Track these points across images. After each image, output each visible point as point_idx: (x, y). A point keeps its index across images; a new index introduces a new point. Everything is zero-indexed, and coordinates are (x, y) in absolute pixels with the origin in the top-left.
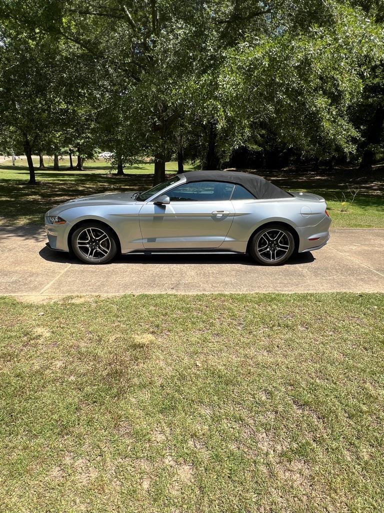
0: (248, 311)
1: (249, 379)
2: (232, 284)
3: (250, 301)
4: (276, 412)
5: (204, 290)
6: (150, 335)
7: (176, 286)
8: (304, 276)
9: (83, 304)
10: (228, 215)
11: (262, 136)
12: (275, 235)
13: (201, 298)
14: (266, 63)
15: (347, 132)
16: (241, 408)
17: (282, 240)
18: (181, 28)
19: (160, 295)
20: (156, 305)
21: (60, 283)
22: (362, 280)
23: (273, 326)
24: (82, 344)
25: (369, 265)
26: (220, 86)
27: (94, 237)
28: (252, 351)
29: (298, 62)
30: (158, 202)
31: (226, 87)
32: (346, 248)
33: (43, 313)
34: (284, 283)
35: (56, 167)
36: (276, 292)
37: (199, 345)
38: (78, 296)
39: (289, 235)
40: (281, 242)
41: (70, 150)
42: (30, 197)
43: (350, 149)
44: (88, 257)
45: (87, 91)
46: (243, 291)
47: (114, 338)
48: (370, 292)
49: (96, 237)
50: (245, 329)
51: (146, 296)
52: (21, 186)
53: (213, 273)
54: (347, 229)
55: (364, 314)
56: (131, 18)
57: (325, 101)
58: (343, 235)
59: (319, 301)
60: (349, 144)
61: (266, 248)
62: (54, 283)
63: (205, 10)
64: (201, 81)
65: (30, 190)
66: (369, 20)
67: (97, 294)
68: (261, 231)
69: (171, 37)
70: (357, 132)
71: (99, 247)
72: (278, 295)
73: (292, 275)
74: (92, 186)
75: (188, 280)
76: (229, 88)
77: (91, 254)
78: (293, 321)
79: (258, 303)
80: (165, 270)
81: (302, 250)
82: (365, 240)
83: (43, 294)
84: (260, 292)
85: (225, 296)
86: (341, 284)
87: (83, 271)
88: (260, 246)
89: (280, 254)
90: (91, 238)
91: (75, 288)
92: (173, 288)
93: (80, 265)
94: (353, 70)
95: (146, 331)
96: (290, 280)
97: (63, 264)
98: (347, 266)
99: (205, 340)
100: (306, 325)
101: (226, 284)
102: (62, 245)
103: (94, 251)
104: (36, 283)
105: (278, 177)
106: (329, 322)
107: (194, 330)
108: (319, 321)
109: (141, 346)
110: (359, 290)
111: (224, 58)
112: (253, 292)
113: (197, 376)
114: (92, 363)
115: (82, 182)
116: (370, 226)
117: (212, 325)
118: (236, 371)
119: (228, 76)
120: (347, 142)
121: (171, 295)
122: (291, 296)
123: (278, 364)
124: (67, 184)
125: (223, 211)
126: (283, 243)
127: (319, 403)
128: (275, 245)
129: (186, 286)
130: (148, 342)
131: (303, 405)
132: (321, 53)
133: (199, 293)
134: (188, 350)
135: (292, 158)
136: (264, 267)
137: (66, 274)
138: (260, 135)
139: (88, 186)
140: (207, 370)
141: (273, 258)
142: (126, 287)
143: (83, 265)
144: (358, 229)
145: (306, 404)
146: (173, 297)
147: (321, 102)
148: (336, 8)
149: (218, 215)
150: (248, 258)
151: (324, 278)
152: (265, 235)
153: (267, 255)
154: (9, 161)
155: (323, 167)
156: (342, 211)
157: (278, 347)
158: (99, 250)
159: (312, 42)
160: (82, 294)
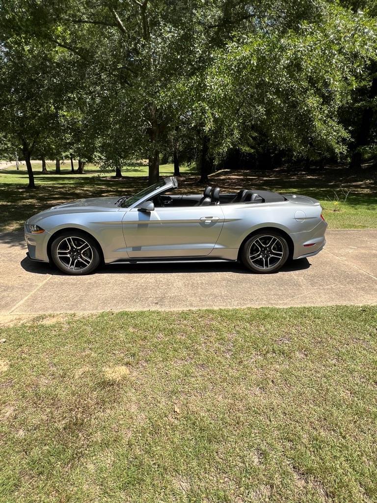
0: (238, 332)
1: (238, 431)
2: (221, 296)
3: (240, 319)
4: (272, 487)
5: (191, 305)
6: (124, 367)
7: (160, 301)
8: (299, 286)
9: (54, 326)
10: (217, 221)
11: (254, 138)
12: (268, 241)
13: (187, 316)
14: (254, 62)
15: (338, 133)
16: (226, 479)
17: (276, 246)
18: (170, 32)
19: (142, 312)
20: (135, 326)
21: (35, 299)
22: (363, 289)
23: (268, 352)
24: (43, 381)
25: (368, 271)
26: (208, 87)
27: (74, 246)
28: (241, 389)
29: (288, 60)
30: (142, 209)
31: (214, 88)
32: (342, 251)
33: (4, 340)
34: (278, 295)
35: (58, 171)
36: (270, 306)
37: (179, 380)
38: (50, 316)
39: (283, 241)
40: (274, 249)
41: (71, 154)
42: (26, 201)
43: (341, 149)
44: (68, 267)
45: (77, 95)
46: (233, 305)
47: (81, 371)
48: (373, 305)
49: (77, 246)
50: (234, 356)
51: (126, 314)
52: (21, 190)
53: (202, 283)
54: (342, 231)
55: (370, 335)
56: (122, 25)
57: (316, 100)
58: (338, 237)
59: (318, 318)
60: (340, 145)
61: (259, 255)
62: (28, 299)
63: (195, 15)
64: (189, 83)
65: (28, 194)
66: (362, 13)
67: (72, 312)
68: (253, 237)
69: (160, 40)
70: (347, 133)
71: (81, 257)
72: (272, 310)
73: (287, 284)
74: (89, 189)
75: (173, 293)
76: (217, 89)
77: (72, 264)
78: (290, 345)
79: (250, 322)
80: (151, 281)
81: (297, 256)
82: (362, 242)
83: (11, 314)
84: (253, 306)
85: (212, 312)
86: (340, 294)
87: (62, 284)
88: (252, 253)
89: (273, 261)
90: (72, 247)
91: (49, 305)
92: (157, 303)
93: (61, 276)
94: (345, 67)
95: (119, 362)
96: (285, 291)
97: (44, 275)
98: (345, 272)
99: (187, 374)
100: (305, 351)
101: (216, 297)
102: (42, 255)
103: (76, 261)
104: (9, 299)
105: (270, 177)
106: (331, 347)
107: (176, 360)
108: (319, 344)
109: (111, 384)
110: (361, 301)
111: (213, 59)
112: (245, 307)
113: (174, 428)
114: (48, 410)
115: (81, 185)
116: (364, 227)
117: (197, 352)
118: (222, 419)
119: (216, 77)
120: (338, 143)
121: (154, 312)
122: (286, 311)
123: (273, 409)
124: (65, 187)
125: (212, 217)
126: (277, 250)
127: (326, 470)
128: (268, 252)
129: (171, 300)
130: (120, 378)
131: (306, 474)
132: (312, 50)
133: (186, 309)
134: (166, 388)
135: (283, 159)
136: (257, 275)
137: (44, 288)
138: (252, 137)
139: (85, 189)
140: (187, 418)
141: (267, 265)
142: (105, 302)
143: (64, 276)
144: (353, 230)
145: (309, 471)
146: (156, 315)
147: (313, 101)
148: (325, 8)
149: (206, 221)
150: (240, 266)
151: (321, 288)
152: (257, 242)
153: (260, 262)
154: (14, 166)
155: (314, 167)
156: (335, 211)
157: (273, 381)
158: (81, 260)
159: (302, 39)
160: (56, 313)
